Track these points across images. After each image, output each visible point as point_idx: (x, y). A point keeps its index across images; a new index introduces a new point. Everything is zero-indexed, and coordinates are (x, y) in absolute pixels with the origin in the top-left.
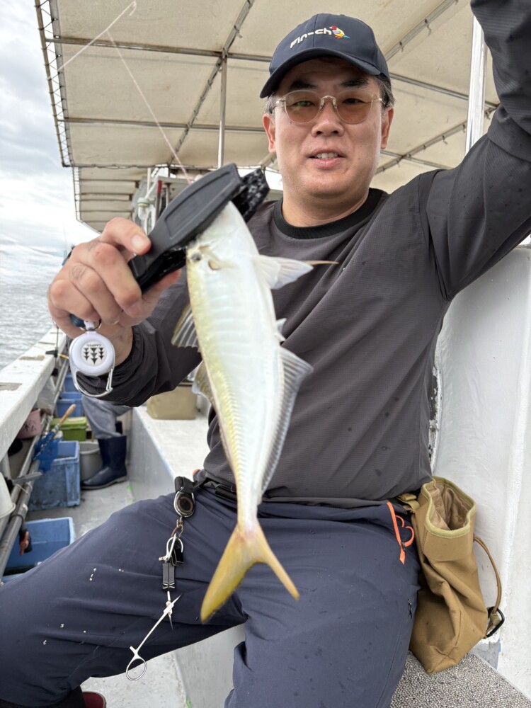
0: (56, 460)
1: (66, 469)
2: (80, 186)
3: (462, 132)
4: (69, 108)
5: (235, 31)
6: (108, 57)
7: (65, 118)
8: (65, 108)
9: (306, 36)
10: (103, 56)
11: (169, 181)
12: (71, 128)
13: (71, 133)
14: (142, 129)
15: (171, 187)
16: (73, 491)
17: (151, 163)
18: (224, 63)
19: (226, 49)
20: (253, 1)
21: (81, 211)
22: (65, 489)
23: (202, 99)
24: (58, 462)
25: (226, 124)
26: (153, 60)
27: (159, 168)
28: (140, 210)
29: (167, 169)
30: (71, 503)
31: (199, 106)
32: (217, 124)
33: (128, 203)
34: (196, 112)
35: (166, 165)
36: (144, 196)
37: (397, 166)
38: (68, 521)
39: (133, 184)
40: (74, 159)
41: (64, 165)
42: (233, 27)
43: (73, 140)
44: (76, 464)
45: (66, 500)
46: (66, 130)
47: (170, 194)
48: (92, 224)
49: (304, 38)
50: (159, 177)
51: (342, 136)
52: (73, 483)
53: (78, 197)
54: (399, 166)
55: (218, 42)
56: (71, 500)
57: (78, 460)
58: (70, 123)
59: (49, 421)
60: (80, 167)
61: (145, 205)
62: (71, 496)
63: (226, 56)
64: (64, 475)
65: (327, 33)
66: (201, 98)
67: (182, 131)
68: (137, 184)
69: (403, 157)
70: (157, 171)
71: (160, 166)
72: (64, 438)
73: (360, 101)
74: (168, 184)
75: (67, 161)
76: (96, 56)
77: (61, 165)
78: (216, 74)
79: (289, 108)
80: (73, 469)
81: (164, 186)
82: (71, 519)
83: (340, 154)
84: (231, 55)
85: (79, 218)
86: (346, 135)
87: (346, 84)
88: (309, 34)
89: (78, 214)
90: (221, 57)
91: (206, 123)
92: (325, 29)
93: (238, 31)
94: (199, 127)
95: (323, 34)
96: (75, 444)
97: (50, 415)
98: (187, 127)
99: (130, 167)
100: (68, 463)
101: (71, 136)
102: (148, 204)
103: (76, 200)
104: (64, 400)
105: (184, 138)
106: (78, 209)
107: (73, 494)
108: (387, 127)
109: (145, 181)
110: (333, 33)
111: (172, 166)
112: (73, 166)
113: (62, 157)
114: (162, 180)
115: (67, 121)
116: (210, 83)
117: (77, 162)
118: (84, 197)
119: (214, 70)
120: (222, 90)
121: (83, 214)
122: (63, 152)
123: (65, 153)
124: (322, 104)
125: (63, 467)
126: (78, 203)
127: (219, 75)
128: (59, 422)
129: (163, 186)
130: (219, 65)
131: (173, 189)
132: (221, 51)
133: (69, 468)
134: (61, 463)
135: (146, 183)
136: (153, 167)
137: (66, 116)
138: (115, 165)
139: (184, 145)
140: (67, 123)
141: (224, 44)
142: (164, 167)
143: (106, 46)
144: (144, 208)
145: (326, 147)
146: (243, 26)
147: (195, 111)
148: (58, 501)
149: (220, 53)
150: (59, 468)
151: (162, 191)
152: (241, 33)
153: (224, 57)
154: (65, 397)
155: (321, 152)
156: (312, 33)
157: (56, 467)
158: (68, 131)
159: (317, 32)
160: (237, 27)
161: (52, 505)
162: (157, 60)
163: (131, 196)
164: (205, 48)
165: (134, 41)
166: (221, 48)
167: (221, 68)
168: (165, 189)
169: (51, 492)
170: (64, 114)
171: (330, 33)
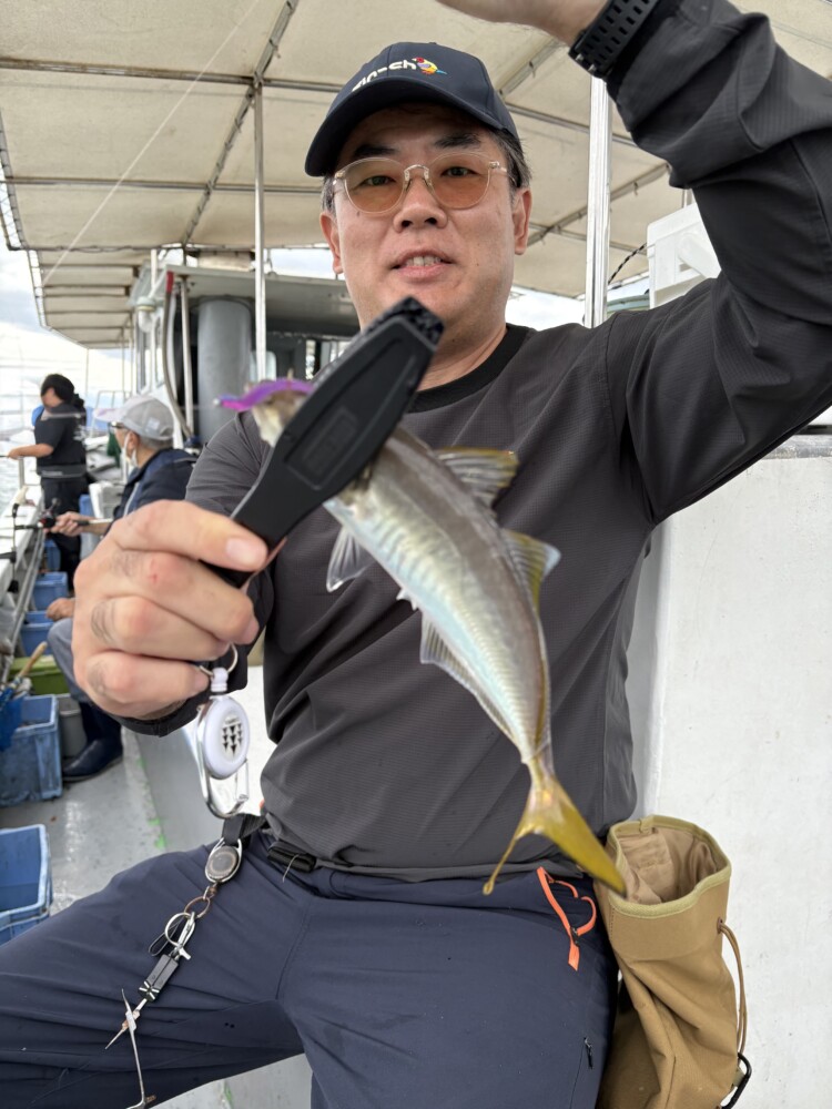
0: (19, 730)
1: (37, 743)
2: (43, 276)
3: (633, 193)
4: (12, 163)
5: (271, 48)
6: (70, 87)
7: (7, 177)
8: (6, 163)
9: (374, 74)
10: (61, 86)
11: (185, 272)
12: (17, 193)
13: (19, 199)
14: (134, 192)
15: (189, 280)
16: (50, 775)
17: (155, 242)
18: (257, 96)
19: (259, 74)
20: (296, 5)
21: (46, 313)
22: (37, 773)
23: (228, 146)
24: (23, 732)
25: (266, 183)
26: (145, 91)
27: (168, 249)
28: (141, 316)
29: (181, 251)
30: (47, 794)
31: (224, 158)
32: (251, 183)
33: (125, 298)
34: (220, 166)
35: (179, 245)
36: (146, 294)
37: (540, 243)
38: (38, 830)
39: (130, 271)
40: (27, 238)
41: (11, 248)
42: (267, 40)
43: (22, 211)
44: (52, 733)
45: (39, 790)
46: (9, 195)
47: (188, 290)
48: (68, 332)
49: (373, 77)
50: (169, 266)
51: (444, 227)
52: (49, 763)
53: (39, 292)
54: (544, 244)
55: (248, 61)
56: (48, 789)
57: (56, 728)
58: (16, 186)
59: (7, 666)
60: (38, 250)
61: (150, 308)
62: (47, 783)
63: (260, 85)
64: (34, 751)
65: (409, 67)
66: (226, 145)
67: (199, 195)
68: (136, 270)
69: (549, 229)
70: (165, 256)
71: (169, 246)
72: (32, 692)
73: (472, 172)
74: (184, 277)
75: (15, 242)
76: (50, 86)
77: (6, 248)
78: (246, 111)
79: (354, 191)
80: (48, 742)
81: (177, 279)
82: (42, 828)
83: (444, 257)
84: (268, 82)
85: (44, 325)
86: (450, 225)
87: (444, 144)
88: (380, 71)
89: (43, 317)
90: (252, 85)
91: (238, 181)
92: (405, 62)
93: (276, 48)
94: (227, 188)
95: (403, 69)
96: (50, 700)
97: (8, 654)
98: (207, 189)
99: (119, 249)
100: (38, 732)
101: (19, 205)
102: (154, 307)
103: (37, 297)
104: (32, 625)
105: (204, 204)
106: (42, 310)
107: (51, 780)
108: (524, 221)
109: (147, 266)
110: (418, 67)
111: (189, 246)
112: (27, 248)
113: (7, 237)
114: (173, 270)
115: (11, 183)
116: (238, 124)
117: (31, 243)
118: (49, 291)
119: (243, 103)
120: (256, 138)
121: (50, 317)
122: (8, 228)
123: (12, 230)
124: (407, 178)
125: (32, 739)
126: (40, 301)
127: (251, 112)
128: (24, 664)
129: (175, 280)
130: (250, 96)
131: (193, 284)
132: (252, 75)
133: (41, 740)
134: (29, 734)
135: (149, 270)
136: (159, 248)
137: (9, 174)
138: (95, 247)
139: (205, 215)
140: (11, 186)
141: (256, 65)
142: (175, 248)
143: (66, 71)
144: (148, 313)
145: (418, 248)
146: (284, 38)
147: (218, 165)
148: (26, 793)
149: (251, 79)
150: (25, 741)
151: (174, 286)
152: (280, 51)
153: (256, 86)
154: (34, 619)
155: (411, 256)
156: (385, 69)
157: (20, 740)
158: (13, 197)
159: (392, 67)
160: (275, 41)
161: (17, 800)
162: (150, 91)
163: (128, 289)
164: (225, 70)
165: (111, 63)
166: (251, 71)
167: (253, 102)
168: (178, 284)
169: (13, 780)
170: (5, 172)
171: (414, 67)
